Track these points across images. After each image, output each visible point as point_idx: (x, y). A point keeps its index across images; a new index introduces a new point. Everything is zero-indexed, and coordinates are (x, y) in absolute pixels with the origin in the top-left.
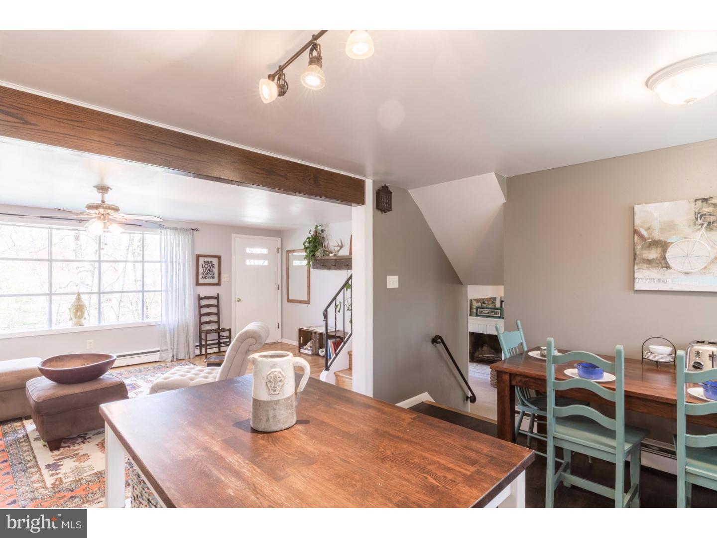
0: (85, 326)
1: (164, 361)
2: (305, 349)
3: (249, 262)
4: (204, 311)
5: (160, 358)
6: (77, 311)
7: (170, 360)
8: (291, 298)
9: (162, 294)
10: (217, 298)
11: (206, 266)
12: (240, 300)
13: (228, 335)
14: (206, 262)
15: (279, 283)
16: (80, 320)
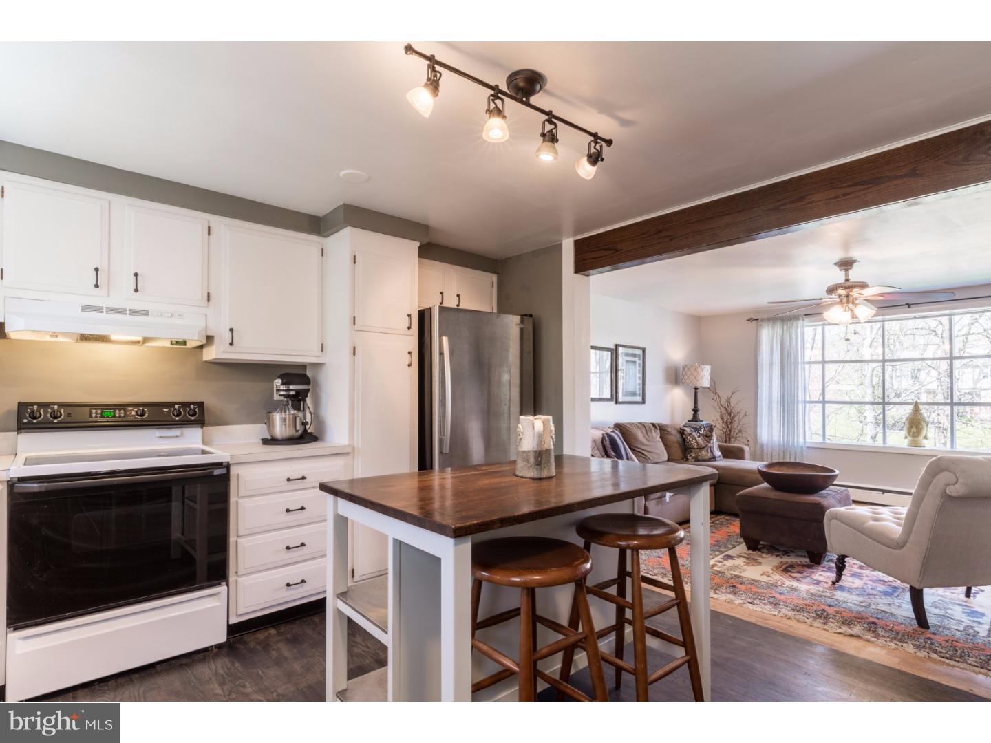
0: (927, 448)
16: (916, 439)
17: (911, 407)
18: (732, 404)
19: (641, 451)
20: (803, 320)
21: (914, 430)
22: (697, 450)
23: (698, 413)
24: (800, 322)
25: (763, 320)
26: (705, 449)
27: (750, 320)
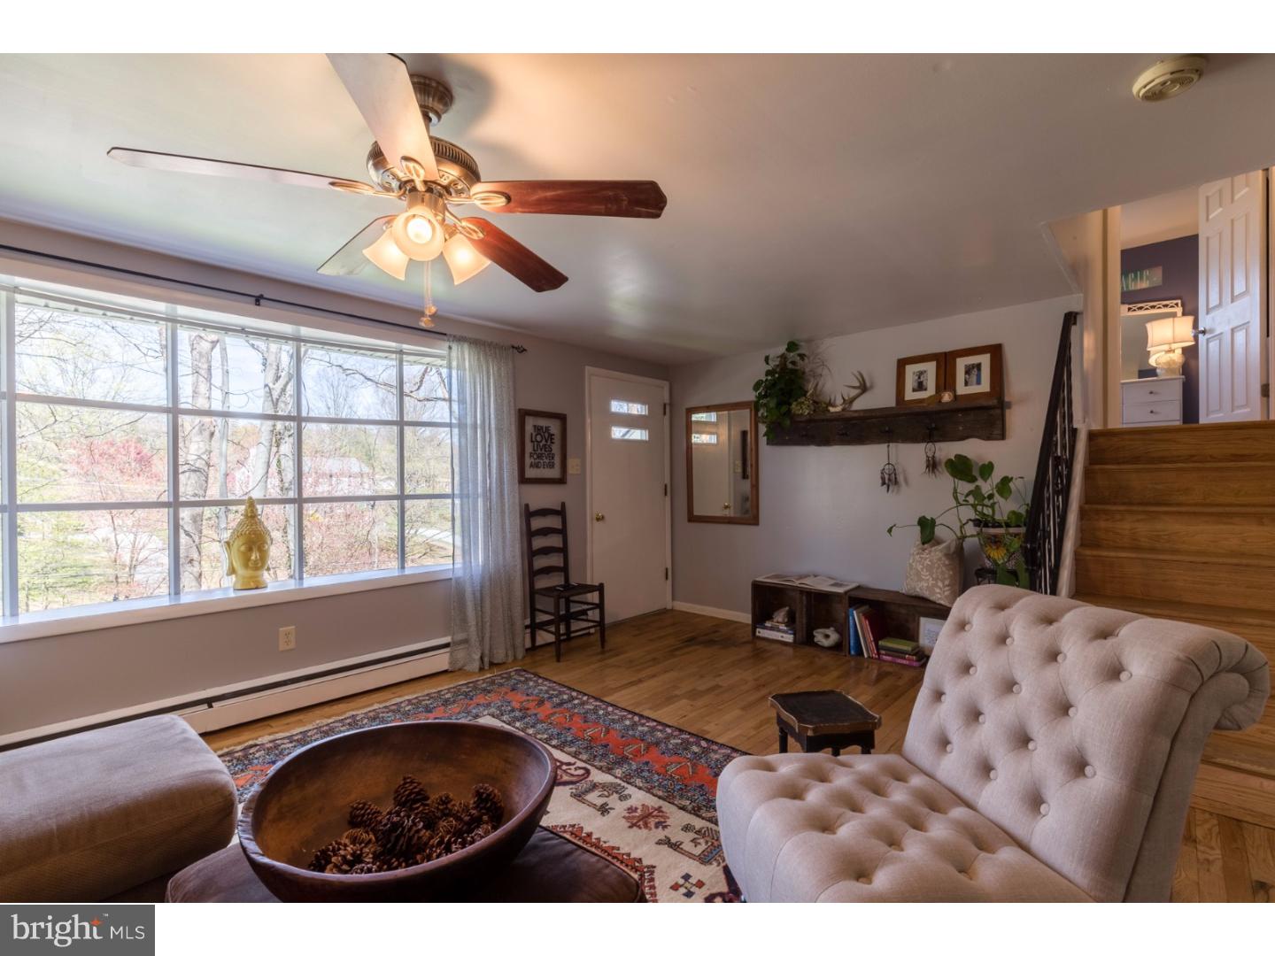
0: (268, 590)
1: (460, 669)
2: (772, 629)
3: (617, 433)
4: (539, 543)
5: (450, 663)
6: (250, 549)
7: (476, 665)
8: (697, 512)
9: (453, 504)
10: (561, 512)
11: (539, 438)
12: (603, 517)
13: (597, 600)
14: (538, 429)
15: (667, 481)
16: (257, 573)
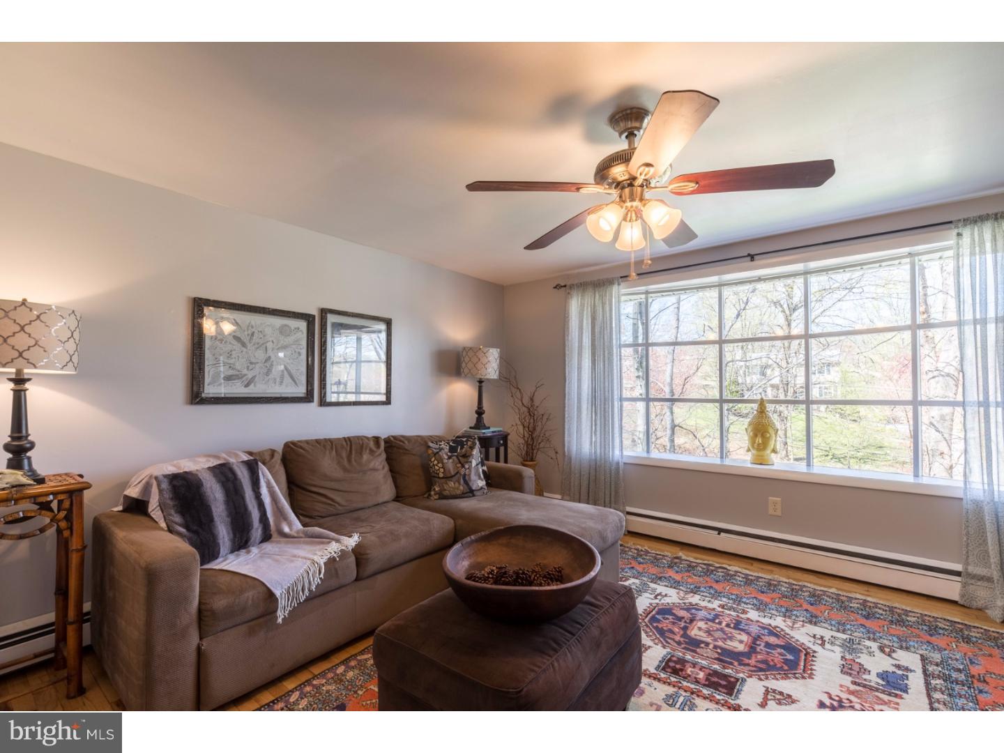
16: (761, 453)
17: (755, 406)
18: (537, 403)
19: (322, 491)
20: (619, 284)
21: (759, 440)
22: (443, 480)
23: (483, 416)
24: (615, 288)
25: (572, 287)
26: (454, 479)
27: (557, 287)
